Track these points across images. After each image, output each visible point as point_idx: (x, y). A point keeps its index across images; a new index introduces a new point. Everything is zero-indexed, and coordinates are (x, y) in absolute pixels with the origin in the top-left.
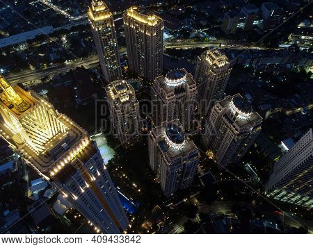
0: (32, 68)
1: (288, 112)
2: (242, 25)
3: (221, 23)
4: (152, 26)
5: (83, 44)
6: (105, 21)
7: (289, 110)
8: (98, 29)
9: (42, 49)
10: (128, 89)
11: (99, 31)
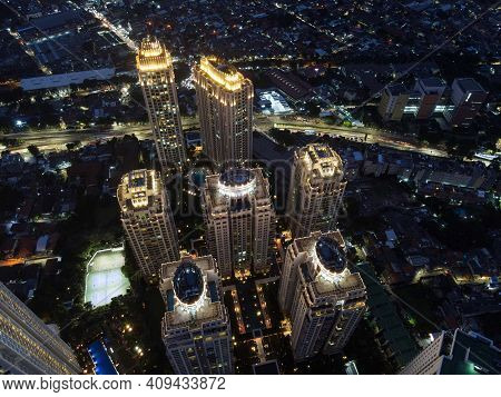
0: (63, 126)
1: (459, 280)
2: (414, 109)
3: (378, 100)
4: (231, 92)
6: (158, 73)
7: (463, 276)
8: (145, 83)
9: (87, 101)
10: (149, 188)
11: (146, 86)
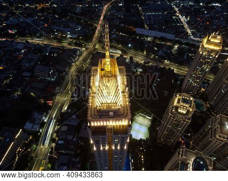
0: (145, 53)
5: (186, 56)
6: (212, 51)
8: (203, 53)
9: (159, 46)
10: (190, 106)
11: (202, 54)
